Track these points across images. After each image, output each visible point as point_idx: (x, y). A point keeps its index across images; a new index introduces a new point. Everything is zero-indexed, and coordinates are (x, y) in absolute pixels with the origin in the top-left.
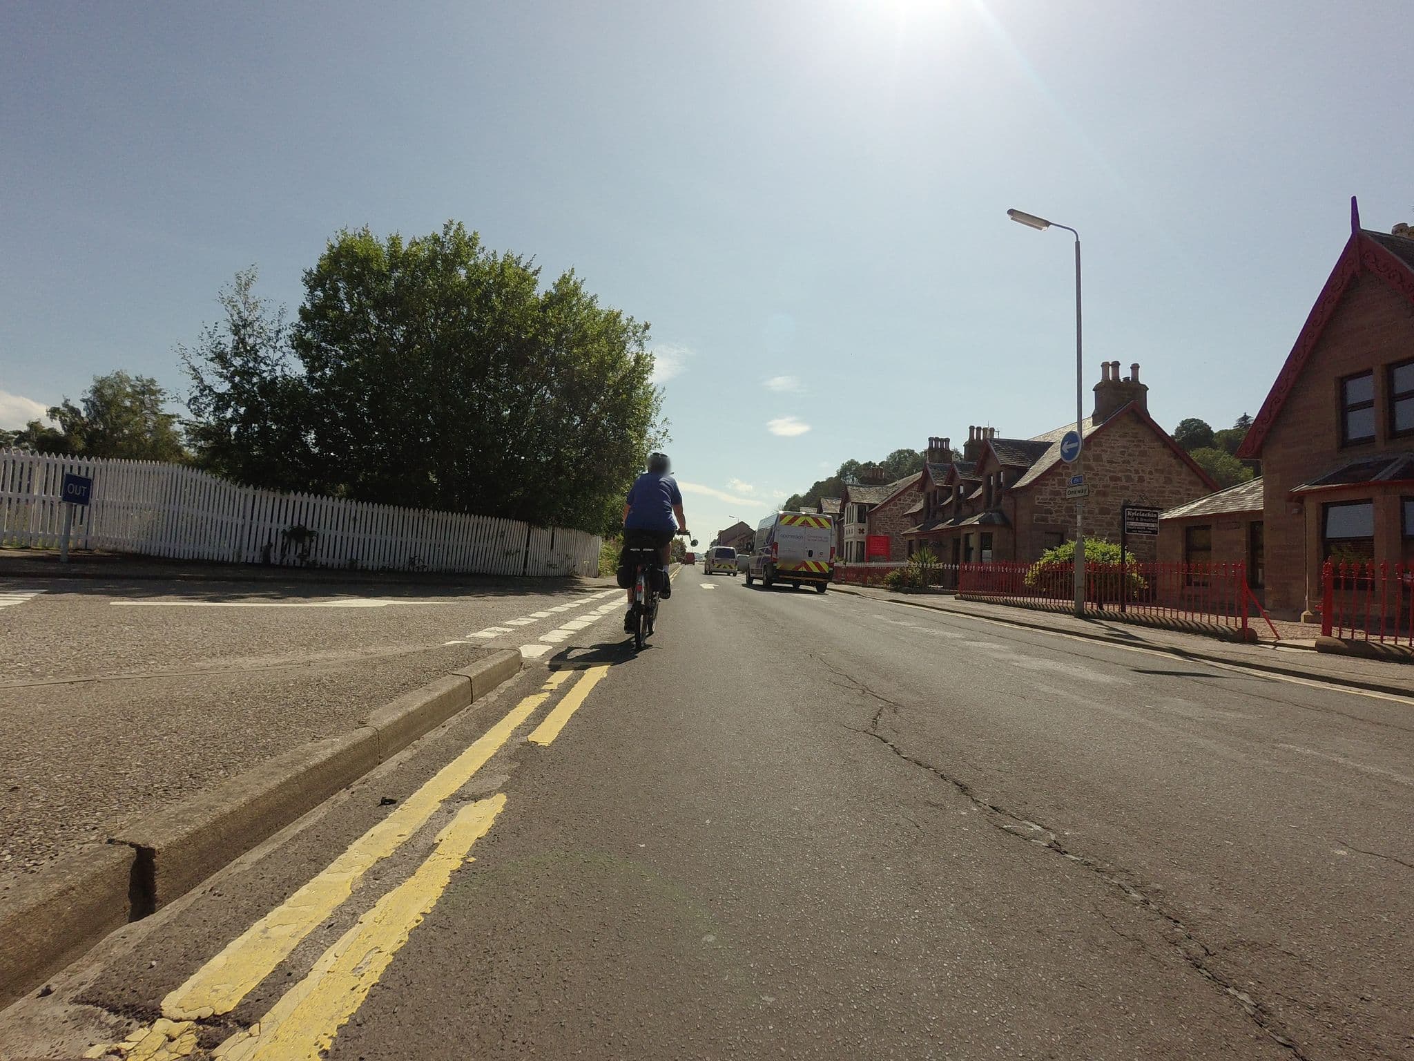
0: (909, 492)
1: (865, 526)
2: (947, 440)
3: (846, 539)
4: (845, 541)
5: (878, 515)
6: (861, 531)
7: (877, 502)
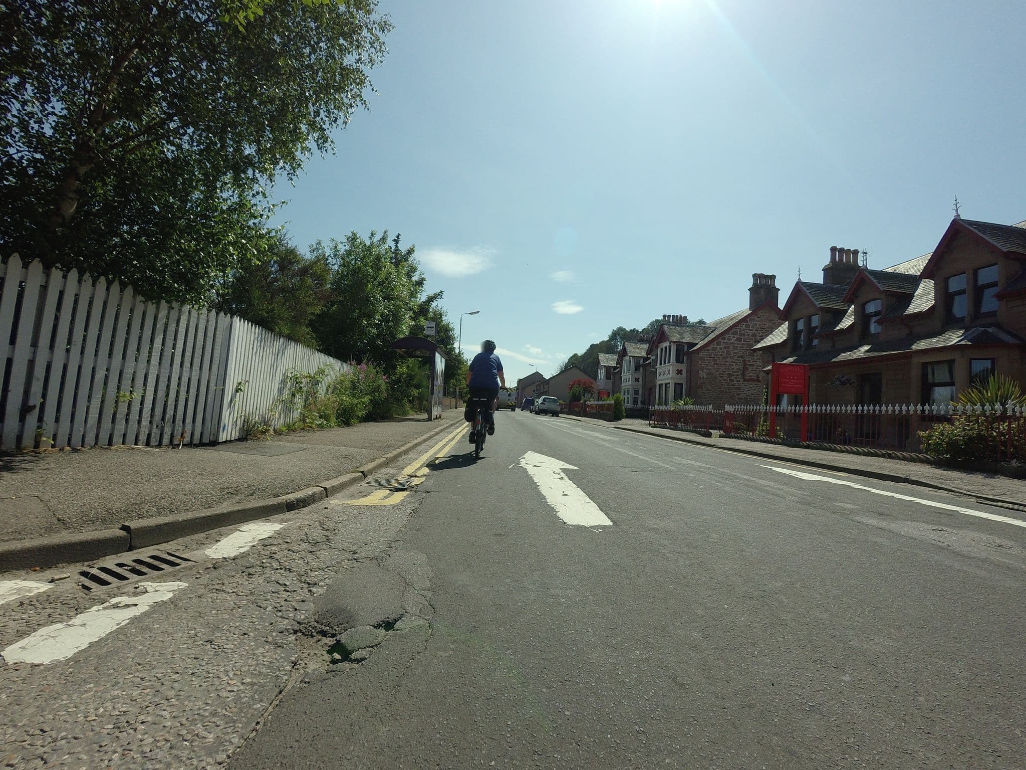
0: (733, 330)
1: (683, 367)
2: (773, 277)
3: (659, 380)
4: (658, 383)
5: (701, 354)
6: (679, 372)
7: (696, 342)
